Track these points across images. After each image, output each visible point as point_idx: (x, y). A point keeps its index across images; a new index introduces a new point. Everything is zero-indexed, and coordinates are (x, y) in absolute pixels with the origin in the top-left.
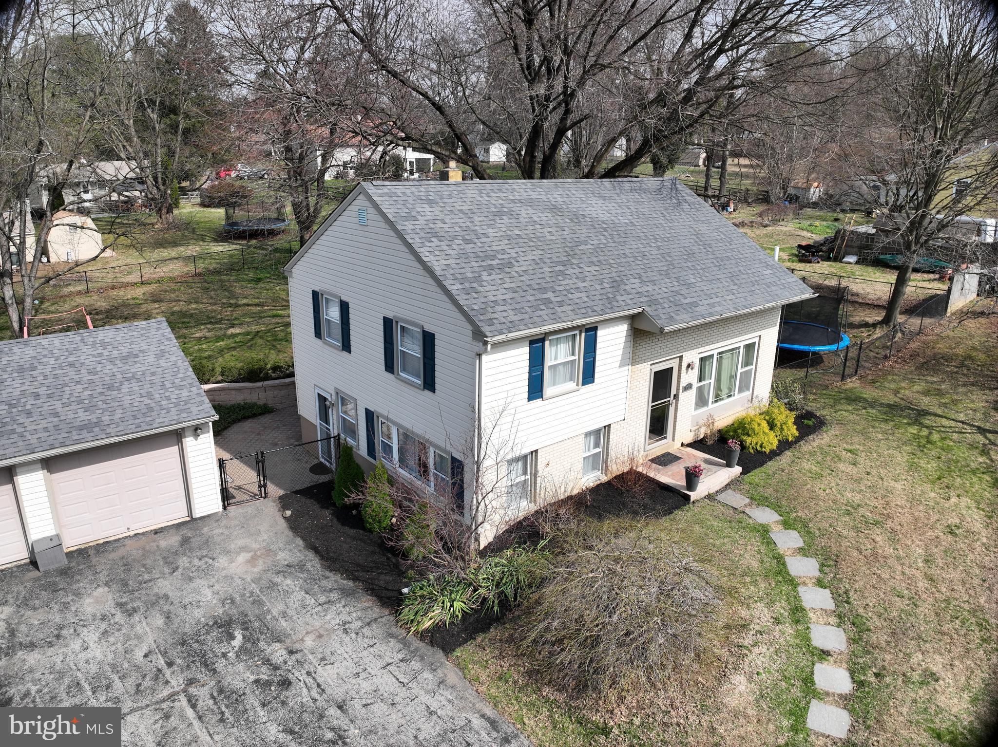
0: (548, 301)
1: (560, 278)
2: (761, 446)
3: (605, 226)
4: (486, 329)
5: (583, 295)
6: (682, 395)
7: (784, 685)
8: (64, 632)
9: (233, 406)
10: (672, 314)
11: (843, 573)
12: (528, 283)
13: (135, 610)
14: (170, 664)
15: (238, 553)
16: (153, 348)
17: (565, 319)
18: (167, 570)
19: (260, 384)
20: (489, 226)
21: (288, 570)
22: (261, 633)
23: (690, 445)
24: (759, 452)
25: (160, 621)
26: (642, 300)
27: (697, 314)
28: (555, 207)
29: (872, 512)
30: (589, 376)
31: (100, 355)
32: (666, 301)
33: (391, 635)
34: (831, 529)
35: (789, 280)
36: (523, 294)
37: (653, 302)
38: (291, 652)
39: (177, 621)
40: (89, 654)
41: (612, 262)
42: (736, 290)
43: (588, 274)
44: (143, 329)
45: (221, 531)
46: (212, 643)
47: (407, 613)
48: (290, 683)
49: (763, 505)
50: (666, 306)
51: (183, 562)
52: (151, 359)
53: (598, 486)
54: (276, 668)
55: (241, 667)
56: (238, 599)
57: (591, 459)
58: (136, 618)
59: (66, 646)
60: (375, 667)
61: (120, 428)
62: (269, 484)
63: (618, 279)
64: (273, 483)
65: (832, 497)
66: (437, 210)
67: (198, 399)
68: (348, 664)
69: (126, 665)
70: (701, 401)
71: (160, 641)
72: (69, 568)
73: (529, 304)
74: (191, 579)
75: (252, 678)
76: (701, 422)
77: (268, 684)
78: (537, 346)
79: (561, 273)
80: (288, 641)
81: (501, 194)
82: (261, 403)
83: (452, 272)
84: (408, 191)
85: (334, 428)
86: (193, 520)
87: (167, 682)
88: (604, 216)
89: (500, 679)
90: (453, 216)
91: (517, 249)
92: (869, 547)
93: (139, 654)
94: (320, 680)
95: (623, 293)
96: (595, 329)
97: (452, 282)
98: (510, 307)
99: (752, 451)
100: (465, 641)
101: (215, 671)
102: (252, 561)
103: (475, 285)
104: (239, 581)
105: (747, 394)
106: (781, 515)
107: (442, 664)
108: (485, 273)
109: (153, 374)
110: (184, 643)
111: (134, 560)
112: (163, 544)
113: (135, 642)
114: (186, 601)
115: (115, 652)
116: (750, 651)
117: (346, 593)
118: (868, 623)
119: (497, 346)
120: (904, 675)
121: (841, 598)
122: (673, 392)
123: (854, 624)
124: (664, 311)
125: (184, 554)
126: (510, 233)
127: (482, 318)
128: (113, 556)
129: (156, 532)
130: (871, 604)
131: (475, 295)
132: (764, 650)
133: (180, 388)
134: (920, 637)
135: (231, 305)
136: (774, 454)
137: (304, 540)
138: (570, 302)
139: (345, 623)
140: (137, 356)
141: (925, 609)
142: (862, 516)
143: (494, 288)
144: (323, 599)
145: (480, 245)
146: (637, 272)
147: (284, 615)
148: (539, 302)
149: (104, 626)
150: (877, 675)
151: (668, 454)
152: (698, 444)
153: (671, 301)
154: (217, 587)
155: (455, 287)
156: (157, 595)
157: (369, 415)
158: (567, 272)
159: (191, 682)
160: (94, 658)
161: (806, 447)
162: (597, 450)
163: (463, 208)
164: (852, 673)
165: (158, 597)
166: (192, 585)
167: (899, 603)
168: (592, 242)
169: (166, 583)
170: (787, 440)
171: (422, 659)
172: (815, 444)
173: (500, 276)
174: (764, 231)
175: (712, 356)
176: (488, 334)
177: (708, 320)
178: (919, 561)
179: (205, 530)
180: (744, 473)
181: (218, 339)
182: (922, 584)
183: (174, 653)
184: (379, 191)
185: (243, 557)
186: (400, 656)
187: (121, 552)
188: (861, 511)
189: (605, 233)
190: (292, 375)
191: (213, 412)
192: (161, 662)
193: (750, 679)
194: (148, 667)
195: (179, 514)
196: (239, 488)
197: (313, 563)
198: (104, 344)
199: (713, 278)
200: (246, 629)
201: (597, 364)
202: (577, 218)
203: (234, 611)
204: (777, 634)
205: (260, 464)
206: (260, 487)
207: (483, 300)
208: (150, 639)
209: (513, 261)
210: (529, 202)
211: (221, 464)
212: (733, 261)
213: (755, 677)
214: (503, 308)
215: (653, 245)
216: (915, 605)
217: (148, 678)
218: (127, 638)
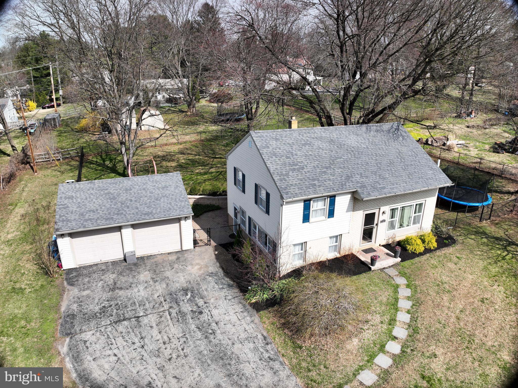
0: (315, 185)
1: (323, 174)
2: (415, 250)
3: (353, 149)
4: (284, 196)
5: (331, 182)
6: (380, 224)
7: (372, 345)
8: (133, 285)
9: (205, 205)
10: (370, 192)
11: (420, 309)
12: (308, 176)
13: (157, 281)
14: (165, 301)
15: (196, 265)
16: (174, 184)
17: (319, 193)
18: (170, 268)
19: (216, 197)
20: (299, 150)
21: (211, 274)
22: (197, 295)
23: (383, 246)
24: (414, 253)
25: (164, 286)
26: (358, 185)
27: (382, 192)
28: (332, 140)
29: (449, 287)
30: (331, 214)
31: (155, 186)
32: (370, 186)
33: (240, 303)
34: (426, 291)
35: (441, 177)
36: (304, 181)
37: (363, 186)
38: (205, 303)
39: (170, 287)
40: (139, 294)
41: (350, 167)
42: (409, 181)
43: (336, 173)
44: (171, 176)
45: (191, 256)
46: (180, 296)
47: (247, 296)
48: (202, 313)
49: (403, 276)
50: (369, 188)
51: (176, 266)
52: (173, 189)
53: (335, 258)
54: (199, 307)
55: (188, 305)
56: (192, 282)
57: (334, 247)
58: (157, 283)
59: (133, 290)
60: (232, 312)
61: (159, 216)
62: (212, 241)
63: (350, 175)
64: (213, 240)
65: (435, 277)
66: (278, 143)
67: (187, 206)
68: (223, 310)
69: (151, 299)
70: (392, 226)
71: (163, 292)
72: (137, 263)
73: (306, 186)
74: (177, 273)
75: (191, 309)
76: (390, 237)
77: (195, 312)
78: (307, 203)
79: (325, 172)
80: (205, 299)
81: (308, 135)
82: (216, 205)
83: (277, 171)
84: (268, 135)
85: (239, 221)
86: (182, 251)
87: (163, 306)
88: (354, 144)
89: (272, 324)
90: (285, 146)
91: (308, 161)
92: (439, 301)
93: (156, 296)
94: (212, 314)
95: (350, 181)
96: (334, 196)
97: (276, 176)
98: (297, 187)
99: (410, 252)
100: (265, 309)
101: (179, 305)
102: (200, 269)
103: (285, 177)
104: (194, 276)
105: (418, 225)
106: (408, 282)
107: (254, 315)
108: (291, 172)
109: (173, 195)
110: (171, 294)
111: (159, 263)
112: (170, 258)
113: (155, 292)
114: (174, 280)
115: (148, 294)
116: (365, 332)
117: (230, 286)
118: (420, 331)
119: (288, 203)
120: (423, 352)
121: (414, 319)
122: (376, 222)
123: (413, 330)
124: (367, 191)
125: (177, 263)
126: (307, 153)
127: (284, 191)
128: (152, 261)
129: (169, 254)
130: (425, 324)
131: (284, 181)
132: (371, 332)
133: (182, 201)
134: (438, 340)
135: (213, 158)
136: (421, 254)
137: (220, 264)
138: (324, 186)
139: (226, 296)
140: (167, 187)
141: (448, 330)
142: (444, 288)
143: (293, 178)
144: (221, 286)
145: (292, 159)
146: (361, 172)
147: (206, 290)
148: (310, 185)
149: (146, 285)
150: (412, 350)
151: (372, 248)
152: (387, 246)
153: (372, 186)
154: (186, 277)
155: (277, 178)
156: (165, 276)
157: (250, 218)
158: (327, 172)
159: (171, 307)
160: (141, 295)
161: (438, 253)
162: (336, 244)
163: (290, 142)
164: (402, 347)
165: (165, 278)
166: (178, 275)
167: (438, 326)
168: (343, 158)
169: (169, 273)
170: (430, 249)
171: (248, 312)
172: (443, 252)
173: (297, 173)
174: (484, 131)
175: (398, 208)
176: (285, 198)
177: (388, 195)
178: (458, 310)
179: (186, 255)
180: (401, 261)
181: (205, 173)
182: (453, 320)
183: (167, 297)
184: (257, 135)
185: (197, 267)
186: (241, 310)
187: (156, 259)
188: (445, 285)
189: (352, 153)
190: (226, 195)
191: (192, 212)
192: (162, 300)
193: (360, 341)
194: (158, 301)
195: (178, 248)
196: (201, 240)
197: (221, 273)
198: (156, 182)
199: (399, 175)
200: (192, 293)
201: (335, 210)
202: (340, 146)
203: (190, 286)
204: (379, 327)
205: (208, 232)
206: (208, 241)
207: (287, 184)
208: (160, 291)
209: (304, 166)
210: (320, 138)
211: (194, 231)
212: (413, 167)
213: (362, 341)
214: (294, 187)
215: (374, 158)
216: (444, 327)
217: (157, 304)
218: (153, 290)
